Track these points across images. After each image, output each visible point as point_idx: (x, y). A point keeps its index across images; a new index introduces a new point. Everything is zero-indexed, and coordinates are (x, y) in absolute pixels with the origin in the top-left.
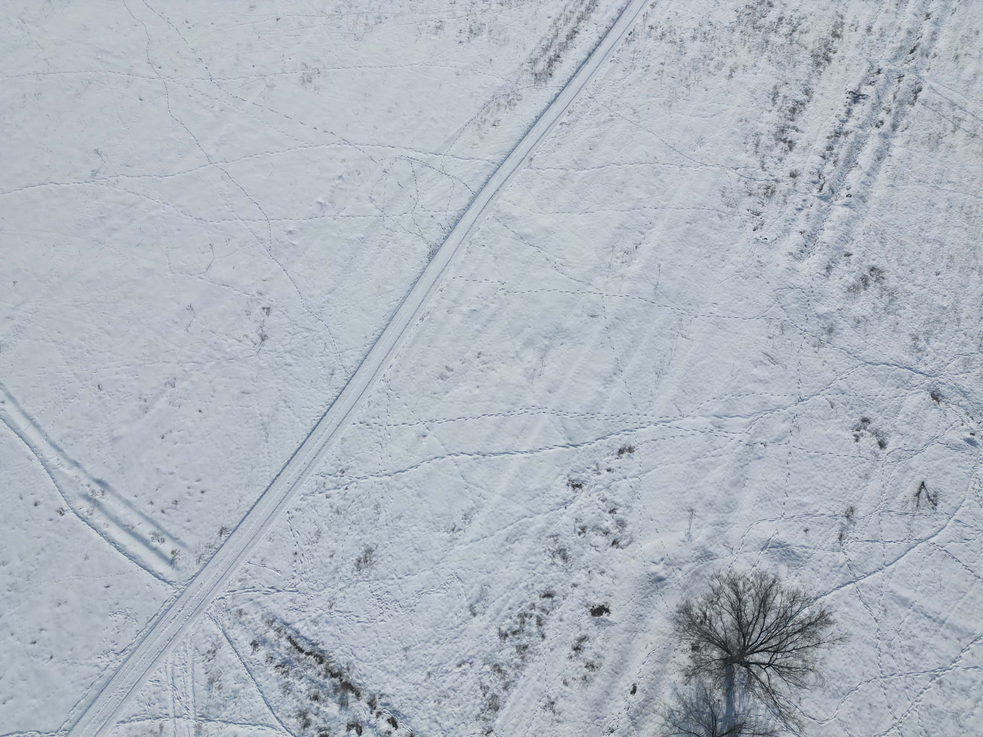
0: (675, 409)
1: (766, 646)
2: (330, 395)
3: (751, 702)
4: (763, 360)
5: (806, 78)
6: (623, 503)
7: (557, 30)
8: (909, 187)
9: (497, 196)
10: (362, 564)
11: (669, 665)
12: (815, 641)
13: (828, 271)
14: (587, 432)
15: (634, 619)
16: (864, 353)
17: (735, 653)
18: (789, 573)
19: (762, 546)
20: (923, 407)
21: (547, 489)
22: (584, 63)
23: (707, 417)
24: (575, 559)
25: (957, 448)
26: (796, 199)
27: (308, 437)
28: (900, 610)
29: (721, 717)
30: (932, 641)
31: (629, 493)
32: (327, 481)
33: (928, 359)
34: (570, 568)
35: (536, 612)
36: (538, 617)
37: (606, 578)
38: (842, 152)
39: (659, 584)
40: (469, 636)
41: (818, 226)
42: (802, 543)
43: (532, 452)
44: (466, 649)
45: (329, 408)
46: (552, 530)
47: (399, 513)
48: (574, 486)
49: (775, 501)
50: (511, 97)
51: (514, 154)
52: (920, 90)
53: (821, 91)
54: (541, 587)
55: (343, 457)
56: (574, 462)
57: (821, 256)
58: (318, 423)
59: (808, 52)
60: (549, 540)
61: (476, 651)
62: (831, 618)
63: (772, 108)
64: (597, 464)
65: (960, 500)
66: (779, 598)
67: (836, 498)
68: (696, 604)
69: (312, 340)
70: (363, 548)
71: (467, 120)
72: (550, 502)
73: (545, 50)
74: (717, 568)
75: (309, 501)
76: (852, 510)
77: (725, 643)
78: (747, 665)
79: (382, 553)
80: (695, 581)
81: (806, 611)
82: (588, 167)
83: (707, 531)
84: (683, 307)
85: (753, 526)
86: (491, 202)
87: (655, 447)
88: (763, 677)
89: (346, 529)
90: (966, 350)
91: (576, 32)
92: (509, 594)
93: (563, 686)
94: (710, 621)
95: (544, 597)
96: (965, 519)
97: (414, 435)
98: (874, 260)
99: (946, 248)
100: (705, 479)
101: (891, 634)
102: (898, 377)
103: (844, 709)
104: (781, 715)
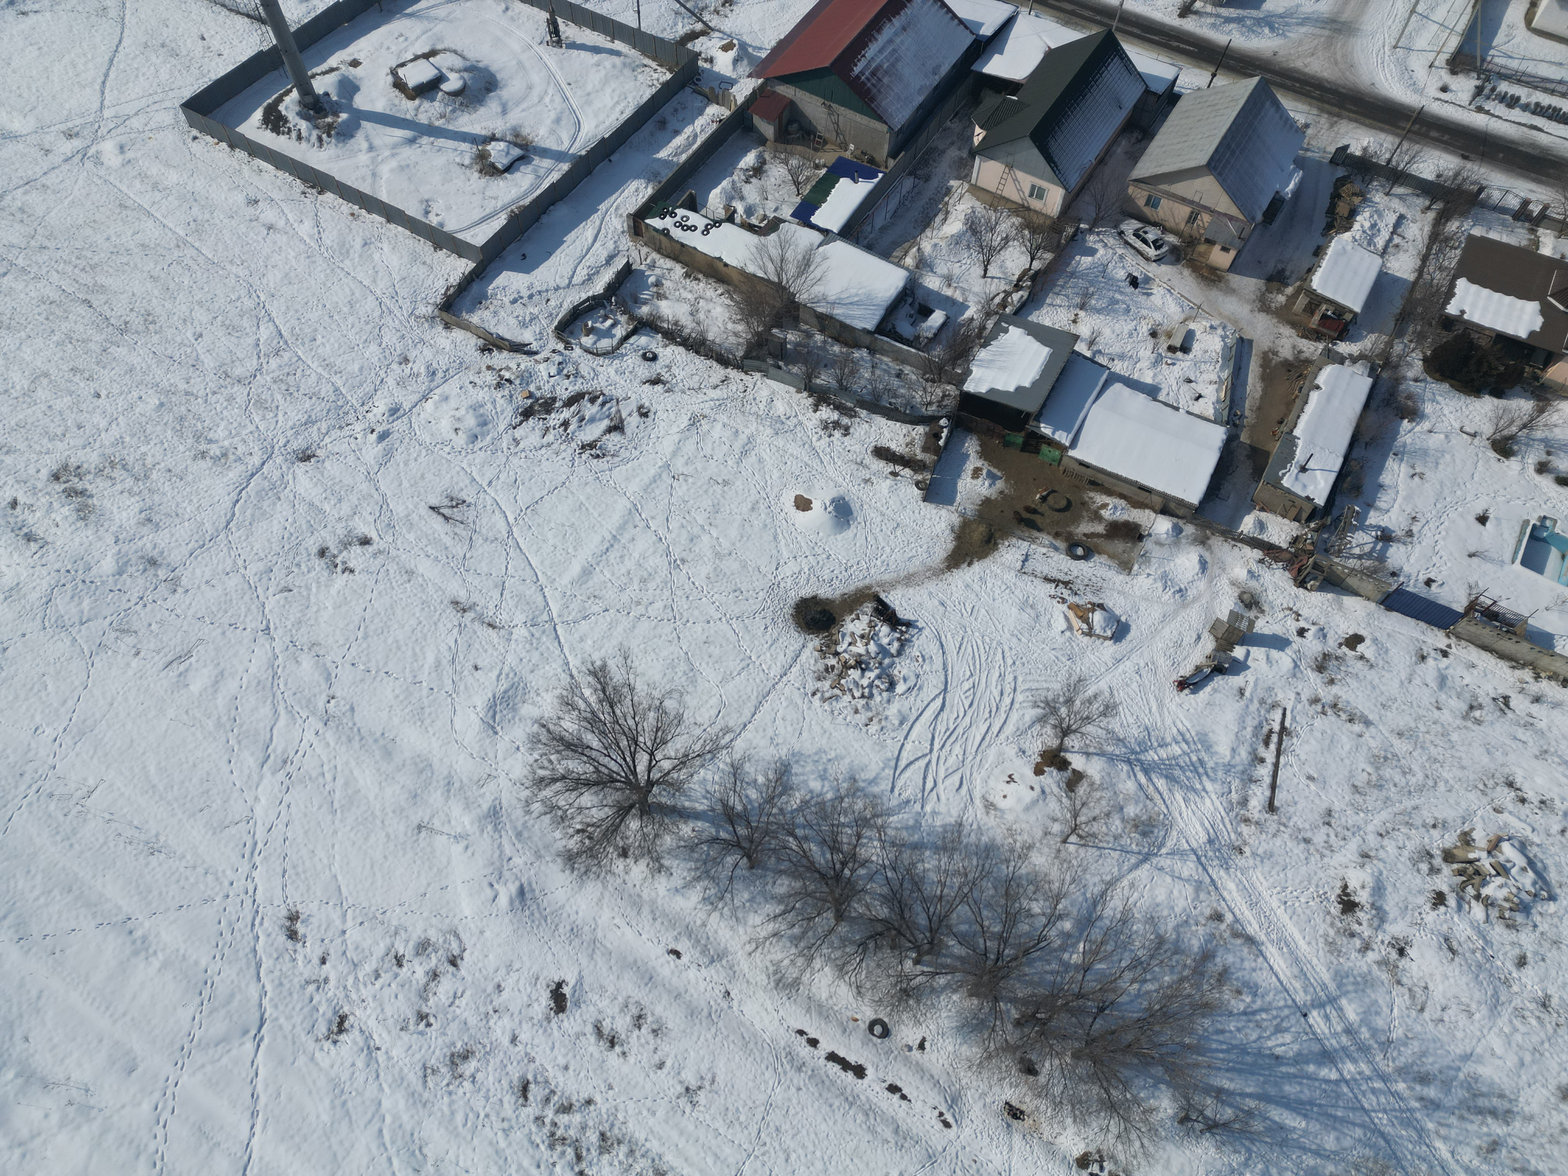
0: (233, 830)
1: (627, 754)
3: (696, 787)
4: (177, 673)
6: (388, 941)
11: (645, 895)
12: (625, 690)
13: (35, 540)
14: (238, 997)
15: (576, 942)
16: (208, 526)
17: (635, 797)
18: (533, 703)
19: (491, 732)
20: (319, 476)
21: (337, 1088)
23: (261, 778)
24: (470, 1037)
25: (388, 454)
28: (595, 579)
29: (713, 831)
30: (636, 555)
31: (372, 929)
33: (241, 449)
34: (484, 1047)
35: (550, 1114)
36: (557, 1112)
37: (508, 985)
39: (528, 896)
42: (494, 677)
43: (254, 1114)
46: (413, 1078)
48: (341, 1030)
49: (425, 700)
54: (509, 1100)
56: (294, 1027)
60: (430, 1084)
62: (598, 663)
64: (308, 983)
65: (462, 473)
66: (566, 724)
67: (435, 618)
68: (564, 842)
72: (361, 1080)
74: (515, 802)
76: (455, 603)
77: (620, 809)
78: (650, 784)
80: (529, 838)
81: (587, 692)
83: (456, 809)
85: (459, 739)
87: (297, 874)
88: (666, 765)
90: (241, 399)
92: (513, 1169)
93: (665, 1070)
94: (589, 825)
95: (526, 1098)
96: (489, 476)
98: (38, 471)
99: (53, 372)
100: (371, 798)
101: (625, 598)
102: (261, 494)
103: (709, 674)
104: (714, 752)
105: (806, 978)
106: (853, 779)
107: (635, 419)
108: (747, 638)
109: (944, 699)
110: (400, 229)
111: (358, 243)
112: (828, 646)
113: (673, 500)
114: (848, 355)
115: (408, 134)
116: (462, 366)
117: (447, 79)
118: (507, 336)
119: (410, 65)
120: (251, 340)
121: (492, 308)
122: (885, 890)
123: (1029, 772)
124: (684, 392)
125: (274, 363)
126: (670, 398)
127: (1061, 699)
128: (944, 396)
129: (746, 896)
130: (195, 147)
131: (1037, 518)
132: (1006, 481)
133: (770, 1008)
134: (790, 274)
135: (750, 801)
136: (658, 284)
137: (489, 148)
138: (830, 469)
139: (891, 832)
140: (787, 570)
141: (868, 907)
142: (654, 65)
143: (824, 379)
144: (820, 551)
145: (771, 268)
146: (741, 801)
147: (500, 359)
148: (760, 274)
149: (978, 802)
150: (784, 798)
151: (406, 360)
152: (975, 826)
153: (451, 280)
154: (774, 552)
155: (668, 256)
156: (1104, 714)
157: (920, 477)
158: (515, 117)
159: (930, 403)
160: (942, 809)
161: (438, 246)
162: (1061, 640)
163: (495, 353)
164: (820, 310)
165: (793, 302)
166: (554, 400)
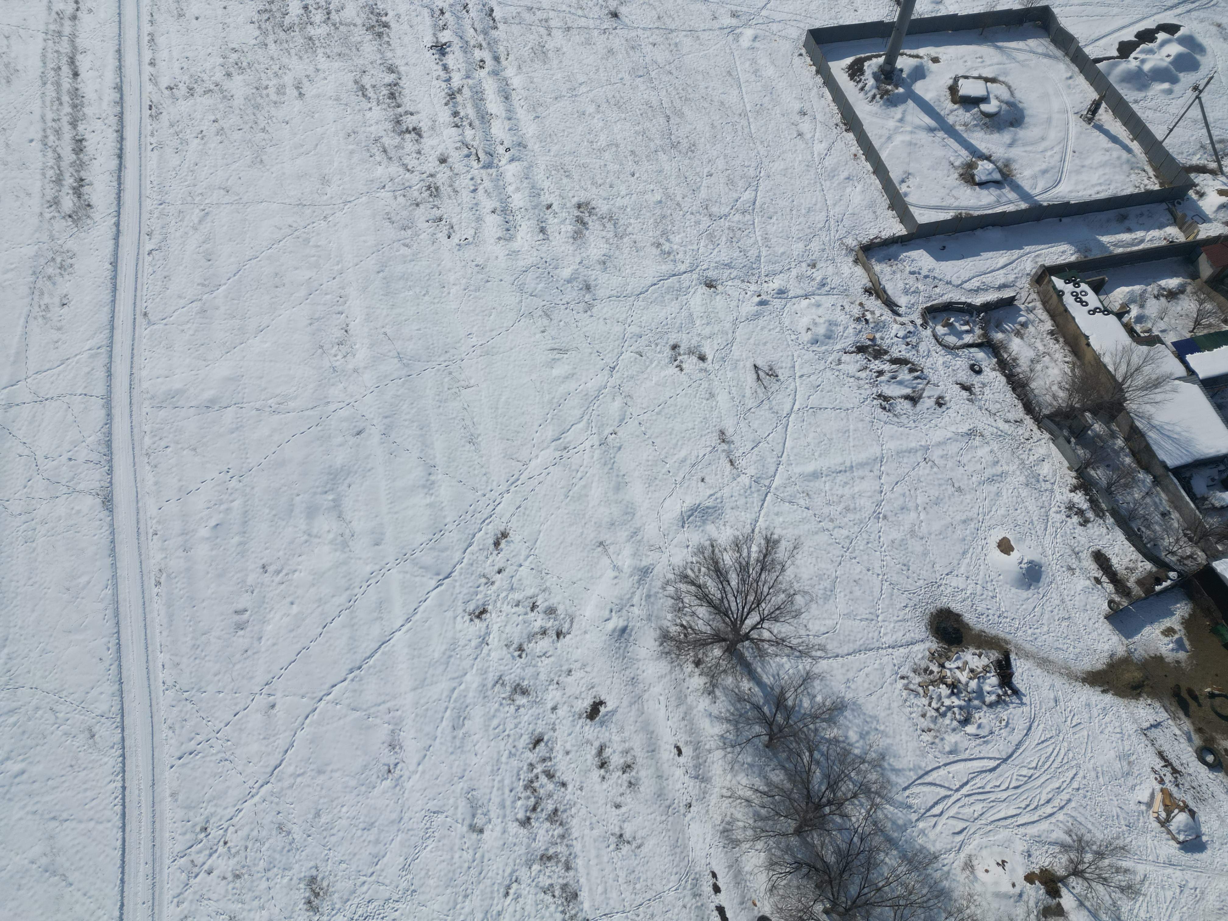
0: (514, 463)
1: (748, 606)
2: (111, 760)
3: (774, 665)
4: (553, 357)
5: (379, 56)
6: (537, 591)
7: (55, 151)
8: (552, 109)
9: (136, 381)
10: (316, 902)
11: (690, 699)
12: (779, 567)
13: (544, 234)
14: (448, 553)
15: (630, 688)
16: (629, 288)
17: (731, 636)
18: (718, 528)
19: (681, 524)
20: (708, 301)
21: (453, 645)
22: (120, 170)
23: (548, 447)
24: (535, 684)
25: (757, 316)
26: (463, 182)
27: (124, 831)
28: (817, 484)
29: (762, 701)
30: (856, 489)
31: (535, 577)
32: (194, 857)
33: (680, 256)
34: (537, 697)
35: (539, 769)
36: (544, 772)
37: (577, 675)
38: (469, 111)
39: (626, 636)
40: (493, 857)
41: (503, 196)
42: (708, 493)
43: (408, 620)
44: (501, 872)
45: (123, 777)
46: (491, 677)
47: (313, 812)
48: (479, 617)
49: (660, 475)
50: (59, 260)
51: (118, 322)
52: (492, 10)
53: (404, 62)
54: (525, 740)
55: (191, 814)
56: (460, 593)
57: (528, 223)
58: (124, 805)
59: (360, 27)
60: (496, 689)
61: (512, 864)
62: (775, 537)
63: (369, 105)
64: (484, 576)
65: (790, 358)
66: (726, 557)
67: (704, 433)
68: (669, 624)
69: (29, 719)
70: (302, 886)
71: (22, 321)
72: (468, 652)
73: (59, 181)
74: (661, 576)
75: (190, 898)
76: (722, 433)
77: (717, 635)
78: (747, 637)
79: (329, 868)
80: (653, 603)
81: (754, 548)
82: (223, 282)
83: (627, 551)
84: (442, 359)
85: (661, 513)
86: (135, 393)
87: (524, 514)
88: (766, 635)
89: (264, 885)
90: (703, 226)
91: (81, 141)
92: (498, 778)
93: (618, 812)
94: (691, 627)
95: (534, 748)
96: (805, 371)
97: (259, 716)
98: (573, 197)
99: (622, 146)
100: (590, 505)
101: (826, 510)
102: (670, 289)
103: (841, 603)
104: (803, 654)
105: (745, 846)
106: (883, 757)
107: (931, 402)
108: (887, 602)
109: (998, 766)
110: (878, 181)
111: (846, 174)
112: (940, 656)
113: (912, 473)
114: (1134, 471)
115: (932, 123)
116: (845, 292)
117: (989, 103)
118: (890, 292)
119: (971, 80)
120: (735, 196)
121: (894, 268)
122: (844, 846)
123: (1021, 873)
124: (981, 409)
125: (738, 217)
126: (968, 405)
127: (1094, 848)
128: (1190, 557)
129: (749, 760)
130: (797, 60)
131: (1193, 705)
132: (1189, 657)
133: (708, 840)
134: (1135, 383)
135: (800, 706)
136: (1024, 325)
137: (980, 163)
138: (1048, 540)
139: (880, 815)
140: (954, 582)
141: (823, 844)
142: (1151, 173)
143: (1099, 474)
144: (990, 588)
145: (1123, 369)
146: (795, 700)
147: (873, 304)
148: (1111, 368)
149: (962, 856)
150: (824, 725)
151: (814, 266)
152: (945, 869)
153: (883, 234)
154: (955, 562)
155: (1048, 311)
156: (1122, 890)
157: (1117, 599)
158: (1015, 153)
159: (1173, 553)
160: (932, 835)
161: (892, 207)
162: (1133, 806)
163: (873, 298)
164: (1138, 424)
165: (1120, 405)
166: (886, 352)
